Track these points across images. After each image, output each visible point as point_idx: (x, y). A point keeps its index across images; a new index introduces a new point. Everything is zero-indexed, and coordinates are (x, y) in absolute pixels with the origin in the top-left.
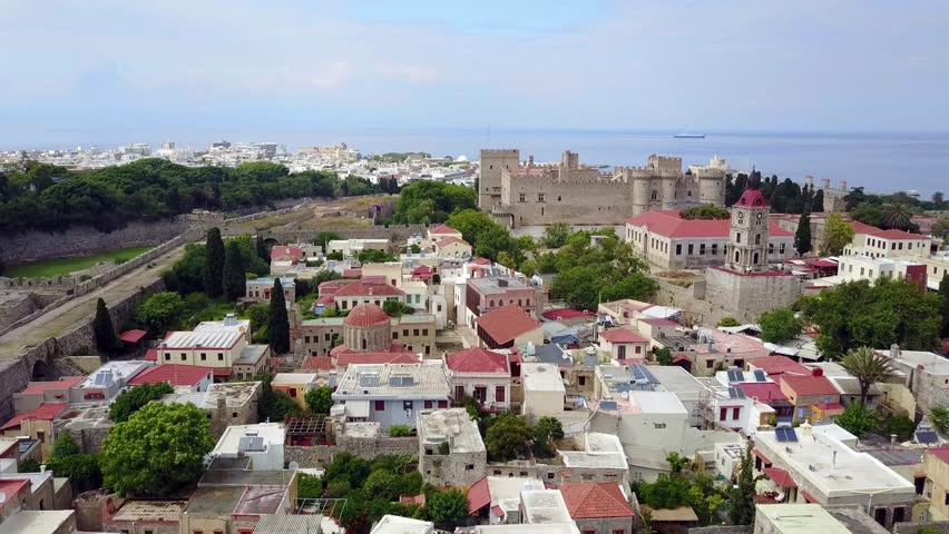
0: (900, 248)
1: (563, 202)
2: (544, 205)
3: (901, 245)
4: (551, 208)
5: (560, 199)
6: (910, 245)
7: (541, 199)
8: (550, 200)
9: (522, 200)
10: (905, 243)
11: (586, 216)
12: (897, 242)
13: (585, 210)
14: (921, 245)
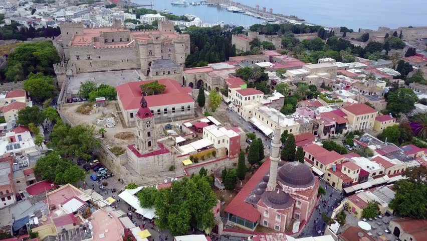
0: (249, 99)
1: (102, 59)
2: (91, 61)
3: (249, 98)
4: (96, 62)
5: (99, 57)
6: (254, 97)
7: (89, 58)
8: (94, 58)
9: (78, 59)
10: (251, 96)
11: (116, 65)
12: (247, 97)
13: (115, 63)
14: (259, 97)
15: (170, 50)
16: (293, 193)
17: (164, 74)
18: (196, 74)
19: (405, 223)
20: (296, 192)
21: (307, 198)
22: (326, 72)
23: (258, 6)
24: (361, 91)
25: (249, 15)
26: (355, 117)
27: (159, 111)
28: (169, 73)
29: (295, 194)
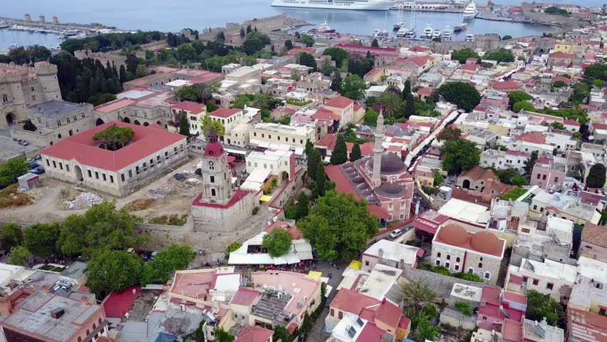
0: (231, 120)
6: (235, 117)
14: (239, 116)
15: (33, 90)
16: (398, 180)
17: (69, 121)
18: (120, 110)
19: (470, 174)
20: (400, 177)
21: (412, 179)
22: (253, 78)
23: (28, 15)
24: (308, 89)
25: (22, 30)
26: (343, 110)
27: (151, 161)
28: (75, 119)
29: (400, 180)
